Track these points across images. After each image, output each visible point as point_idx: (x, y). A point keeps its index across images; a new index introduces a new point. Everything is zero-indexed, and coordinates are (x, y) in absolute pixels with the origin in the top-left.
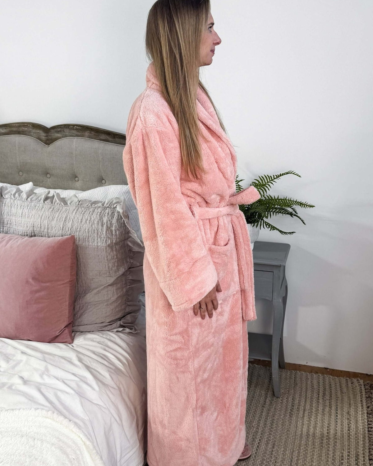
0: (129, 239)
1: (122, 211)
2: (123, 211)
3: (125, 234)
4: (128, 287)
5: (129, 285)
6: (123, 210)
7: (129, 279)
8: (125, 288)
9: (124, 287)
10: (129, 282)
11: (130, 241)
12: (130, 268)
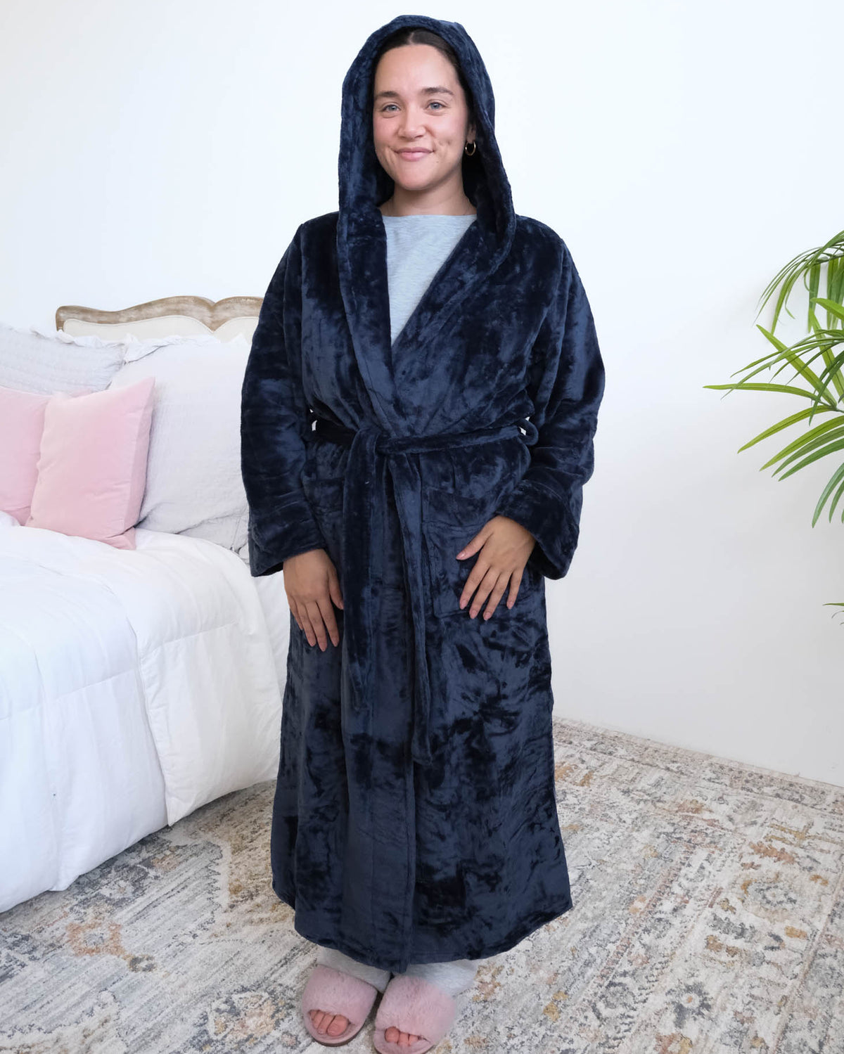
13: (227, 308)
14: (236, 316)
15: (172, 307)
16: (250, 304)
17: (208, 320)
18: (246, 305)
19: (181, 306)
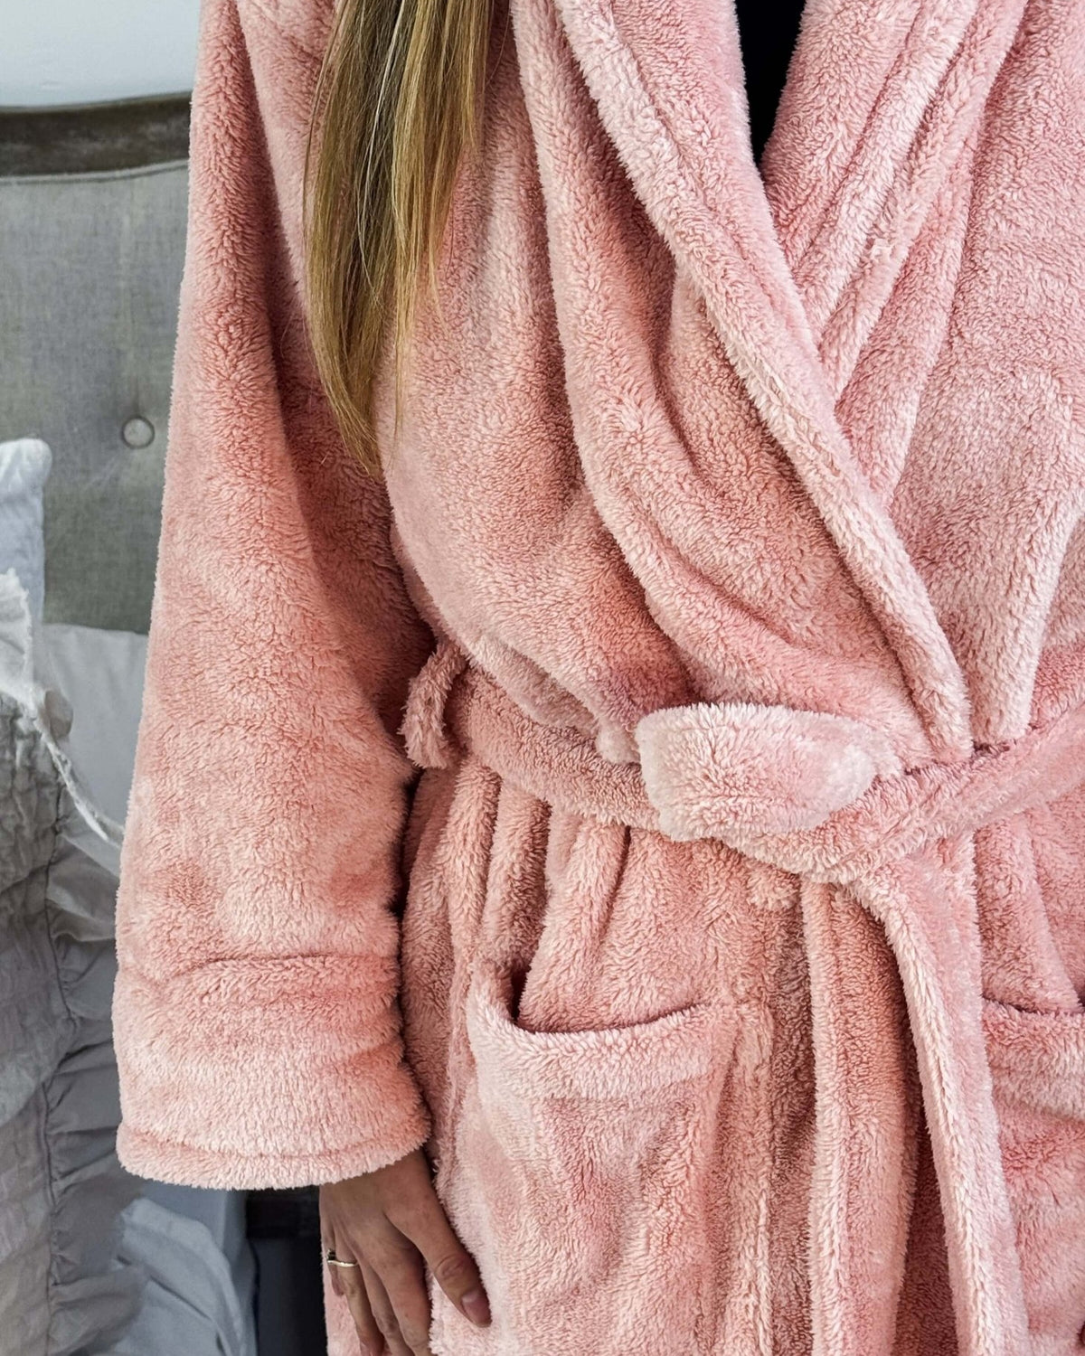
0: (63, 869)
1: (42, 697)
2: (47, 695)
3: (39, 837)
4: (61, 1184)
5: (63, 1169)
6: (44, 685)
7: (64, 1129)
8: (39, 1196)
9: (35, 1189)
10: (61, 1152)
11: (66, 884)
12: (70, 1056)
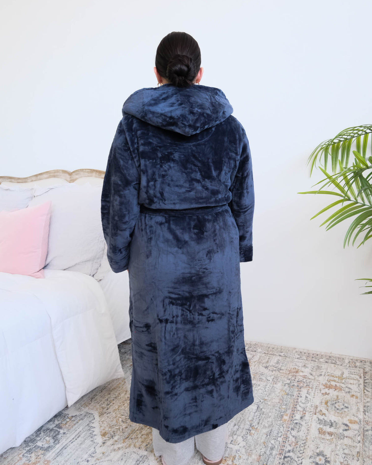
13: (77, 174)
14: (82, 177)
15: (52, 174)
16: (88, 172)
17: (69, 179)
18: (86, 172)
19: (56, 174)
